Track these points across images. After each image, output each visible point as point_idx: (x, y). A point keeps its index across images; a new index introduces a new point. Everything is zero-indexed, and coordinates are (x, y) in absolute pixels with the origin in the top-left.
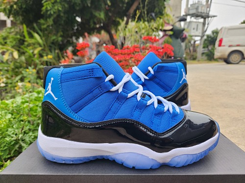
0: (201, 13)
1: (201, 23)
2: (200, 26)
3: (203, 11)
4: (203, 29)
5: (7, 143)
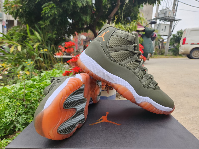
0: (169, 17)
1: (168, 25)
2: (168, 28)
3: (170, 16)
4: (170, 30)
5: (4, 124)
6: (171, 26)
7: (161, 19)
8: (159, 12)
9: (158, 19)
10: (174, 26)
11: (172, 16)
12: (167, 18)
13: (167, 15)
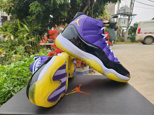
0: (127, 12)
1: (127, 19)
3: (128, 12)
4: (128, 22)
5: (3, 93)
6: (129, 19)
7: (122, 14)
8: (120, 9)
9: (119, 14)
10: (131, 20)
11: (130, 12)
12: (126, 13)
13: (126, 11)
